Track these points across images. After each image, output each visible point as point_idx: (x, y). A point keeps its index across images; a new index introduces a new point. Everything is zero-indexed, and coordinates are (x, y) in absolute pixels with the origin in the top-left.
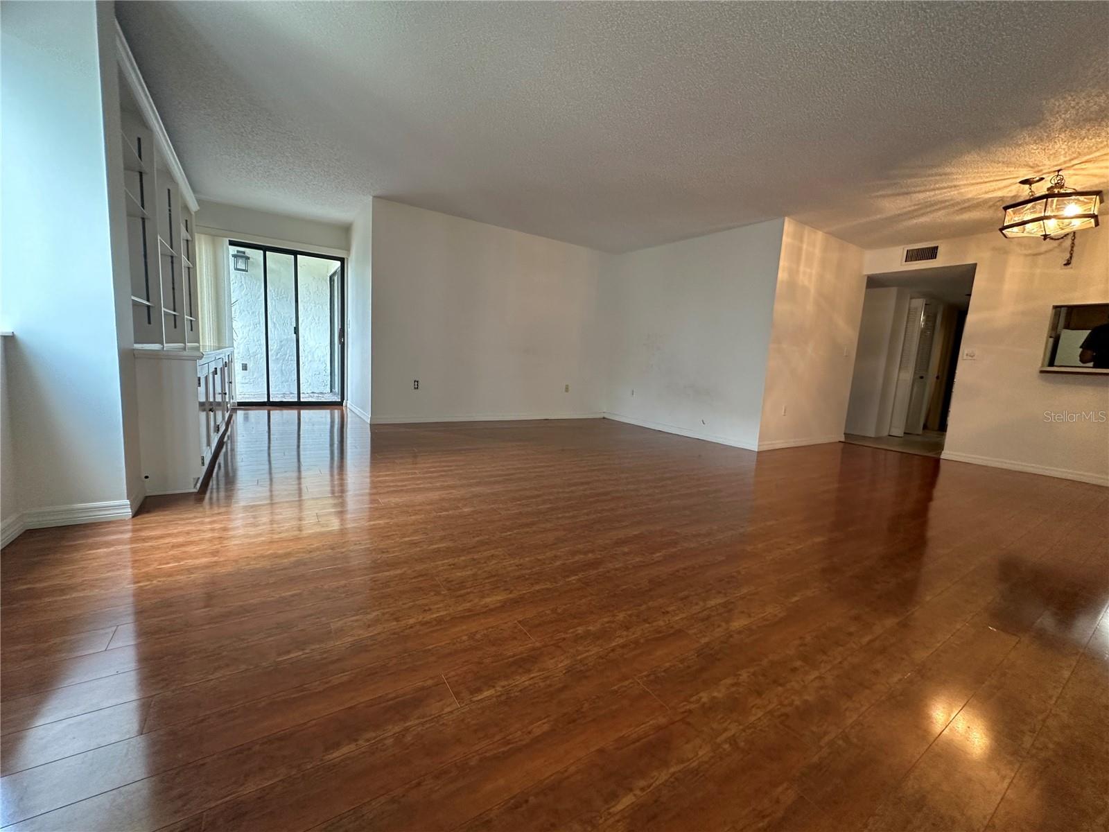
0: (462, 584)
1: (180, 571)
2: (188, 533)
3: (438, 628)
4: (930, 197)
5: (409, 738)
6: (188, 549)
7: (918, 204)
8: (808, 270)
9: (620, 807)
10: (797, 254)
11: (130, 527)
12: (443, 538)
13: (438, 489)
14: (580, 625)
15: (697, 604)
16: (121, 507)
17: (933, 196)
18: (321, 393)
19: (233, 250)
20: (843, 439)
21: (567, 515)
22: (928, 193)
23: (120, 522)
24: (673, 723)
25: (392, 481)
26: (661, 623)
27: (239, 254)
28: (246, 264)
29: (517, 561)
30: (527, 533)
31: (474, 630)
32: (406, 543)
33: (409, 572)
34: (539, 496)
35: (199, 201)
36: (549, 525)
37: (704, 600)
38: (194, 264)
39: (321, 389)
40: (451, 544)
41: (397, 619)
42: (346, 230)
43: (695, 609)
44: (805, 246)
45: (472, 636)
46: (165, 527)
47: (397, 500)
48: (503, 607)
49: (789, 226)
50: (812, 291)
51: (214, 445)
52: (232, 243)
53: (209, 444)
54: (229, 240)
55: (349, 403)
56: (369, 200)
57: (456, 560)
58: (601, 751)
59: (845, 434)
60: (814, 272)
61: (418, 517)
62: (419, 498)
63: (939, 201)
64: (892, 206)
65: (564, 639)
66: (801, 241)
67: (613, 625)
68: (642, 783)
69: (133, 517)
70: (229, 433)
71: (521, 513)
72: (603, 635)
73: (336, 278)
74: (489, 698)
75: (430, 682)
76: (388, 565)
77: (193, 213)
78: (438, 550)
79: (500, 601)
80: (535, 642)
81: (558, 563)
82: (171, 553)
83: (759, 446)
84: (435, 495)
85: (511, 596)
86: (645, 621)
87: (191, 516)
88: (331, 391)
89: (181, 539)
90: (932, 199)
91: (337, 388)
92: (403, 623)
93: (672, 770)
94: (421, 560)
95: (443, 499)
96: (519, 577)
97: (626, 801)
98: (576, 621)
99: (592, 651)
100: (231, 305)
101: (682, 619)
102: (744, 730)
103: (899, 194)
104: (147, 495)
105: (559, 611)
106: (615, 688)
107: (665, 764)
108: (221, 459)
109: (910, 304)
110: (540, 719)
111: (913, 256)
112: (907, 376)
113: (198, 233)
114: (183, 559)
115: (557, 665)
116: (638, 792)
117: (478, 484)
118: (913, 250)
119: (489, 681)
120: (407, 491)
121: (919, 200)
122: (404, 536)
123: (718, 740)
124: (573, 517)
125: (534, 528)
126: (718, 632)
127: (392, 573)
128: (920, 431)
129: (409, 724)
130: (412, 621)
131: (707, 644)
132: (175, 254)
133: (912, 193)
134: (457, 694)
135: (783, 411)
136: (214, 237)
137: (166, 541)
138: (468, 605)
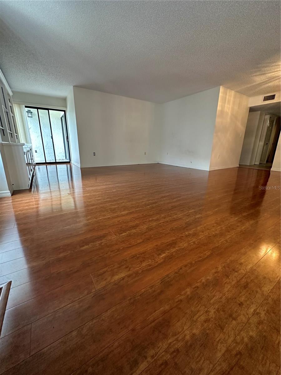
0: (115, 209)
1: (30, 209)
2: (29, 199)
3: (108, 220)
4: (273, 75)
5: (103, 244)
6: (31, 203)
7: (268, 78)
8: (228, 106)
9: (162, 256)
10: (224, 99)
11: (11, 199)
12: (108, 198)
13: (105, 185)
14: (150, 218)
15: (186, 212)
16: (7, 193)
17: (274, 74)
18: (63, 159)
19: (27, 109)
20: (238, 166)
21: (146, 191)
22: (272, 73)
23: (8, 197)
24: (177, 239)
25: (90, 184)
26: (175, 217)
27: (29, 111)
28: (32, 115)
29: (131, 203)
30: (134, 196)
31: (119, 220)
32: (96, 200)
33: (98, 207)
34: (137, 186)
35: (12, 92)
36: (140, 194)
37: (188, 211)
38: (14, 115)
39: (63, 158)
40: (110, 199)
41: (96, 218)
42: (65, 100)
43: (185, 213)
44: (227, 97)
45: (118, 221)
46: (22, 198)
47: (92, 188)
48: (127, 214)
49: (222, 89)
50: (230, 114)
51: (31, 175)
52: (26, 107)
53: (30, 175)
54: (25, 106)
55: (73, 162)
56: (71, 88)
57: (112, 203)
58: (157, 245)
59: (239, 164)
60: (230, 106)
61: (99, 193)
62: (99, 188)
63: (276, 76)
64: (259, 79)
65: (146, 221)
66: (226, 94)
67: (161, 218)
68: (168, 252)
69: (12, 195)
70: (35, 172)
71: (131, 191)
72: (157, 220)
73: (63, 118)
74: (125, 235)
75: (107, 232)
76: (92, 205)
77: (11, 96)
78: (107, 201)
79: (126, 213)
80: (137, 222)
81: (144, 203)
82: (26, 204)
83: (210, 169)
84: (104, 187)
85: (130, 211)
86: (170, 216)
87: (29, 195)
88: (66, 158)
89: (28, 201)
90: (274, 76)
91: (68, 157)
92: (98, 219)
93: (176, 249)
94: (101, 204)
95: (107, 188)
96: (132, 207)
97: (164, 255)
98: (149, 217)
99: (154, 224)
100: (29, 129)
101: (181, 216)
102: (197, 240)
103: (261, 75)
104: (14, 190)
105: (144, 215)
106: (161, 232)
107: (174, 247)
108: (34, 180)
109: (265, 117)
110: (139, 239)
111: (266, 99)
112: (262, 143)
113: (14, 103)
114: (29, 206)
115: (144, 227)
116: (167, 253)
117: (117, 183)
118: (266, 97)
119: (125, 231)
120: (95, 186)
121: (269, 76)
122: (95, 198)
123: (190, 242)
124: (148, 191)
125: (136, 194)
126: (192, 218)
127: (93, 207)
128: (265, 163)
129: (102, 241)
130: (101, 218)
131: (188, 221)
132: (8, 111)
133: (266, 74)
134: (115, 235)
135: (218, 157)
136: (19, 104)
137: (24, 201)
138: (117, 214)
